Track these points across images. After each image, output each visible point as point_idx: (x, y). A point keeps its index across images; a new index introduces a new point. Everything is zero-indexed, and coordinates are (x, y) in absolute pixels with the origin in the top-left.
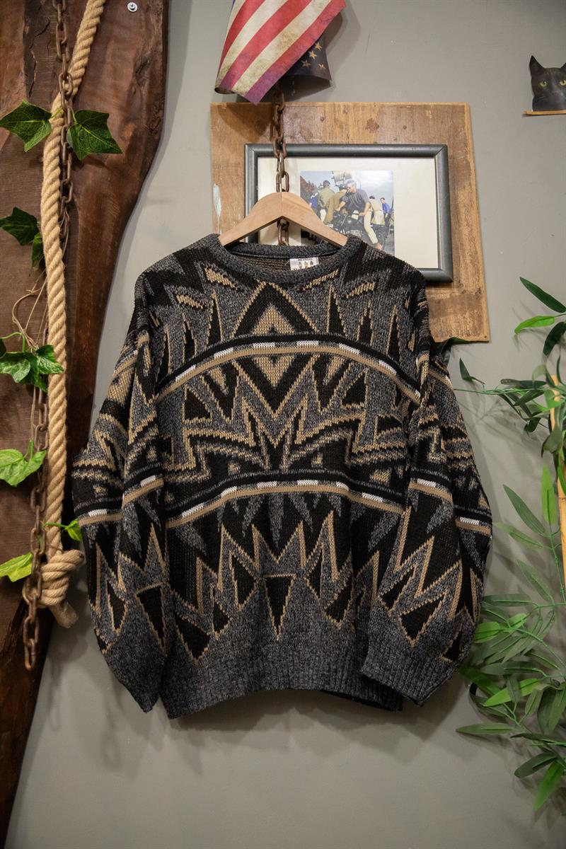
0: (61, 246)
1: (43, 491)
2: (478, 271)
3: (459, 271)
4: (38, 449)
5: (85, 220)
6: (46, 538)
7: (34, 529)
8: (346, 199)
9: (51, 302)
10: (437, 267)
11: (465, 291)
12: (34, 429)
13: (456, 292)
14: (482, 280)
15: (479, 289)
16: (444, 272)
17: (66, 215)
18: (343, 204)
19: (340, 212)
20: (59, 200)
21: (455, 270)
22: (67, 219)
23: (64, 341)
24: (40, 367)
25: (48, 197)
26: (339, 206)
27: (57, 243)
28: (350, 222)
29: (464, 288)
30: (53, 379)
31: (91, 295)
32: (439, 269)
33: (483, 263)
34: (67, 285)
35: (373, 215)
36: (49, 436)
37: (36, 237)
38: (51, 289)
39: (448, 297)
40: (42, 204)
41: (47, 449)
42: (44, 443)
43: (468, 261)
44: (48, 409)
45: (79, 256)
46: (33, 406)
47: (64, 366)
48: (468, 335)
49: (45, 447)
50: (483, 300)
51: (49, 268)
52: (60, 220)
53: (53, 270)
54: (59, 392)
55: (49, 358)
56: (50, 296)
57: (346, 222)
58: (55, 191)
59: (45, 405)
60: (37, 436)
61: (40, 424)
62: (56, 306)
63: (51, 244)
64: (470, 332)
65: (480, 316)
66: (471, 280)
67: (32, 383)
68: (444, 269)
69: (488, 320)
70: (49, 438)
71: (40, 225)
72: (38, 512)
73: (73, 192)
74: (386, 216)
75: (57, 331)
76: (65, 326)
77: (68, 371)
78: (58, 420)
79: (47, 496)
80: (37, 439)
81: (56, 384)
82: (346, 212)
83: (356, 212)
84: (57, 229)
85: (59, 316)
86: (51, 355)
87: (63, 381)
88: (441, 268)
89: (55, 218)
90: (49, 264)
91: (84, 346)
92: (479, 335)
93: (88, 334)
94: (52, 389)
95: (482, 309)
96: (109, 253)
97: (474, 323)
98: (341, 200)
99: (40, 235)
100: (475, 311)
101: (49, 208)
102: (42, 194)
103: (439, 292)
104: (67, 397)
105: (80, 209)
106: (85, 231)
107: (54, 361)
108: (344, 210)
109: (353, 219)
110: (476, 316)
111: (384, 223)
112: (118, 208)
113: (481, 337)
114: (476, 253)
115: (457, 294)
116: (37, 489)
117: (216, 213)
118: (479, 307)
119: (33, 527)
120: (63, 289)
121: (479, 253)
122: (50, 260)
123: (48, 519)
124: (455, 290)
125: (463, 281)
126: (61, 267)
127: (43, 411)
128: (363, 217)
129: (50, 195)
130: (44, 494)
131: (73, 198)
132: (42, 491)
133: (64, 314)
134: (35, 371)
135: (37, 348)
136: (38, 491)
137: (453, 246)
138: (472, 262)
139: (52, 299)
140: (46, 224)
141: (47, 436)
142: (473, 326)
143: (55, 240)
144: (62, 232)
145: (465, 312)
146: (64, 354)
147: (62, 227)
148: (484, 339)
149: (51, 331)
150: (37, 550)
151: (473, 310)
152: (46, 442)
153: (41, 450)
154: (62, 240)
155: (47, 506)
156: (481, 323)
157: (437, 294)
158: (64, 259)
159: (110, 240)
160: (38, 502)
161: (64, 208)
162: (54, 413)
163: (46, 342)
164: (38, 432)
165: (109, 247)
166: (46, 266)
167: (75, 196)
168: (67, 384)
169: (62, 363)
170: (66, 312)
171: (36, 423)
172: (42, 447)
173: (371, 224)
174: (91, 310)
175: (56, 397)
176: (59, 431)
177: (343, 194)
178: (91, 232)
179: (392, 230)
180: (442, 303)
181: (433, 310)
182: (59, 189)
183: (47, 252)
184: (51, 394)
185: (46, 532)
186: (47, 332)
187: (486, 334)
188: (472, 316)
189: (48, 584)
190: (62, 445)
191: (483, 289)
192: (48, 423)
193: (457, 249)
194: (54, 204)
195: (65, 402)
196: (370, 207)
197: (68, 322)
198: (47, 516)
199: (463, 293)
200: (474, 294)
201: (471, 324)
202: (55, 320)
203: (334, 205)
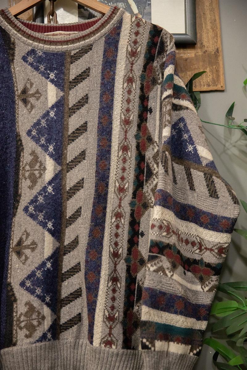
2: (216, 35)
3: (201, 35)
10: (184, 33)
11: (206, 51)
13: (200, 52)
14: (219, 42)
15: (218, 49)
16: (189, 37)
21: (198, 35)
29: (206, 49)
32: (186, 34)
33: (221, 28)
39: (193, 56)
43: (209, 27)
48: (209, 85)
50: (220, 58)
64: (210, 83)
65: (217, 71)
66: (211, 42)
68: (190, 34)
69: (224, 74)
88: (188, 33)
92: (217, 85)
95: (219, 65)
97: (213, 76)
100: (214, 67)
103: (186, 52)
110: (215, 71)
113: (219, 87)
114: (215, 20)
115: (200, 54)
118: (217, 63)
121: (218, 21)
124: (199, 50)
125: (205, 43)
137: (197, 15)
138: (212, 28)
142: (213, 79)
145: (206, 68)
148: (221, 89)
151: (212, 66)
156: (218, 76)
157: (185, 53)
179: (149, 2)
180: (188, 61)
181: (182, 66)
187: (222, 85)
188: (211, 71)
191: (220, 49)
193: (200, 17)
199: (204, 53)
200: (213, 53)
201: (211, 77)
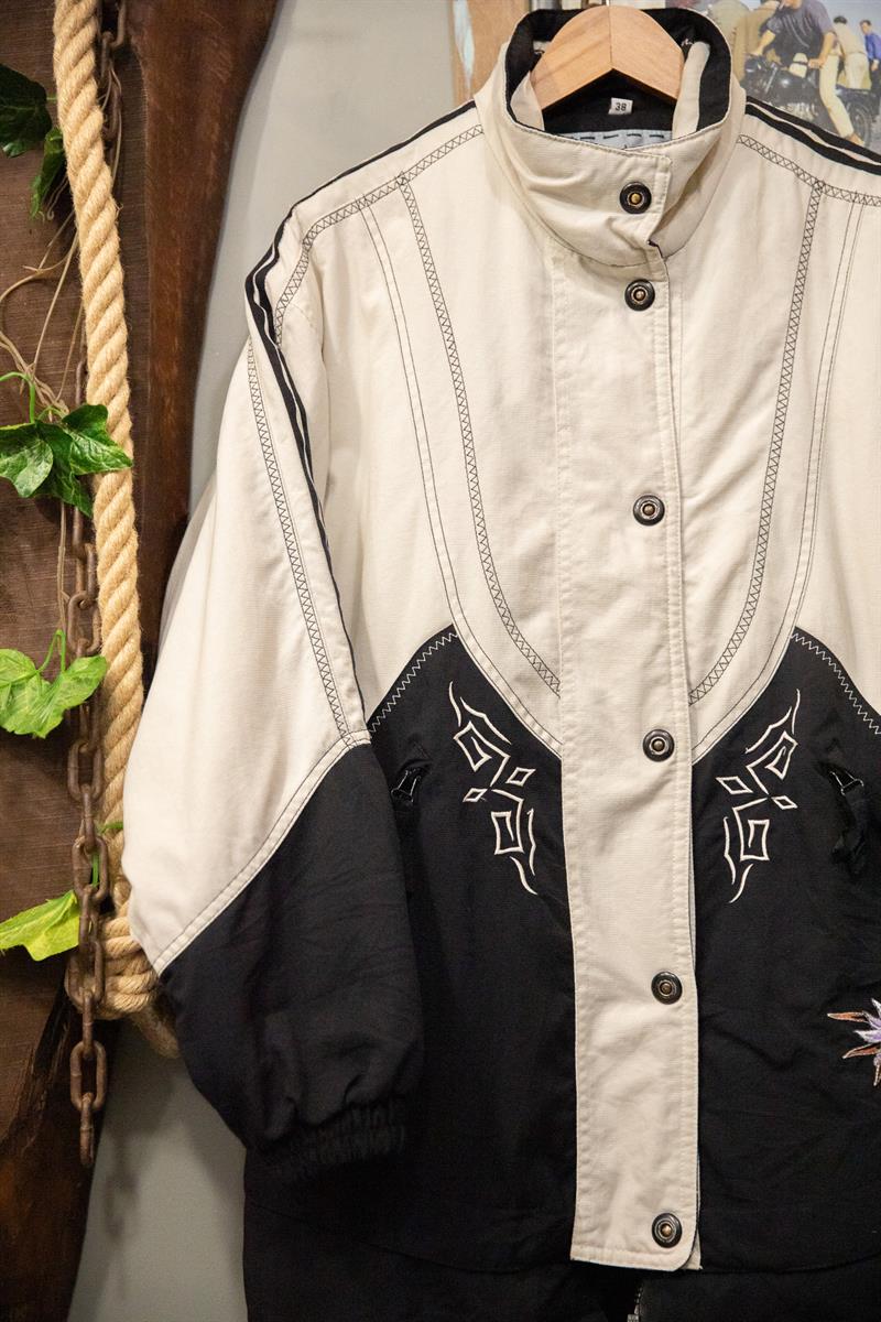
0: (107, 159)
1: (95, 750)
4: (79, 651)
5: (159, 90)
6: (108, 861)
7: (81, 839)
8: (777, 24)
9: (91, 298)
12: (66, 606)
17: (114, 80)
18: (769, 37)
19: (761, 59)
20: (96, 44)
22: (116, 89)
23: (125, 393)
24: (75, 457)
25: (71, 37)
26: (758, 44)
27: (98, 151)
28: (785, 82)
30: (105, 484)
31: (178, 274)
34: (126, 256)
35: (841, 66)
36: (100, 618)
37: (50, 138)
38: (89, 267)
40: (56, 54)
41: (97, 652)
42: (89, 636)
44: (96, 557)
45: (148, 182)
46: (62, 549)
47: (129, 452)
49: (93, 648)
51: (83, 213)
52: (101, 92)
53: (93, 219)
54: (120, 515)
55: (95, 436)
56: (87, 283)
57: (776, 83)
58: (85, 23)
59: (88, 547)
60: (75, 620)
61: (80, 593)
62: (105, 307)
63: (85, 157)
67: (56, 494)
70: (100, 625)
71: (55, 110)
72: (86, 796)
73: (127, 20)
74: (875, 66)
75: (109, 367)
76: (125, 357)
77: (137, 466)
78: (120, 581)
79: (103, 760)
80: (74, 628)
81: (112, 494)
82: (777, 59)
83: (800, 57)
84: (97, 117)
85: (110, 333)
86: (99, 426)
87: (127, 488)
89: (91, 89)
90: (81, 206)
91: (168, 401)
93: (175, 370)
94: (103, 509)
96: (211, 172)
98: (764, 28)
99: (58, 132)
101: (76, 64)
102: (55, 28)
104: (138, 525)
105: (145, 64)
106: (159, 118)
107: (108, 443)
108: (772, 57)
109: (793, 78)
111: (868, 85)
112: (227, 56)
116: (81, 746)
117: (462, 65)
119: (77, 836)
120: (118, 266)
122: (85, 195)
123: (110, 811)
126: (110, 212)
127: (84, 561)
128: (818, 72)
129: (75, 31)
130: (98, 757)
131: (127, 38)
132: (94, 752)
133: (123, 324)
134: (64, 468)
135: (64, 412)
136: (84, 750)
139: (93, 290)
140: (70, 103)
141: (95, 621)
143: (92, 144)
144: (107, 125)
146: (126, 425)
147: (107, 112)
149: (94, 369)
150: (88, 889)
152: (96, 635)
153: (86, 655)
154: (109, 145)
155: (105, 784)
158: (117, 192)
159: (214, 138)
160: (86, 777)
161: (108, 63)
162: (110, 565)
163: (83, 394)
164: (75, 613)
165: (213, 156)
166: (76, 209)
167: (132, 32)
168: (136, 497)
169: (123, 445)
170: (127, 321)
171: (70, 590)
172: (87, 646)
173: (838, 87)
174: (179, 314)
175: (113, 526)
176: (124, 608)
177: (770, 14)
178: (172, 120)
182: (95, 13)
183: (76, 175)
184: (101, 520)
185: (106, 844)
186: (85, 373)
189: (121, 964)
190: (132, 640)
192: (96, 589)
194: (85, 53)
195: (135, 535)
196: (835, 44)
197: (131, 344)
198: (105, 808)
202: (103, 342)
203: (747, 44)
